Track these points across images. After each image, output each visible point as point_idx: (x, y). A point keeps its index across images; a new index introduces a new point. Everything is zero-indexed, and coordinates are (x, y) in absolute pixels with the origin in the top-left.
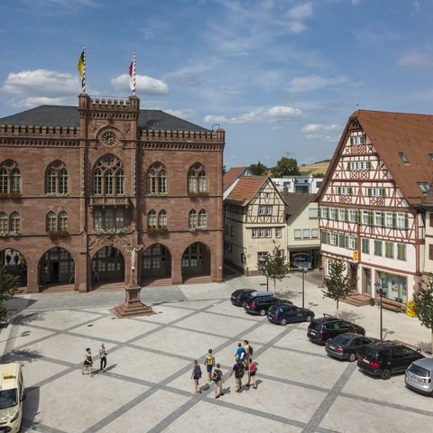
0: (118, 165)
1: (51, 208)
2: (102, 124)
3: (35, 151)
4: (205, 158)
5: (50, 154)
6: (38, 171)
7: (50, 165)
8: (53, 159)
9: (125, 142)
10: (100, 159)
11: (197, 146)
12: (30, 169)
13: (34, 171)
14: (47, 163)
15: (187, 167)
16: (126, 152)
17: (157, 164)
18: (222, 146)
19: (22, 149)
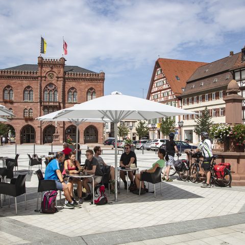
0: (55, 88)
1: (26, 107)
2: (48, 69)
3: (20, 82)
4: (95, 85)
5: (26, 83)
6: (21, 90)
7: (25, 88)
8: (27, 86)
9: (58, 78)
10: (47, 85)
11: (92, 80)
12: (17, 89)
13: (19, 91)
14: (24, 87)
15: (87, 90)
16: (58, 82)
17: (73, 88)
18: (103, 80)
19: (14, 81)
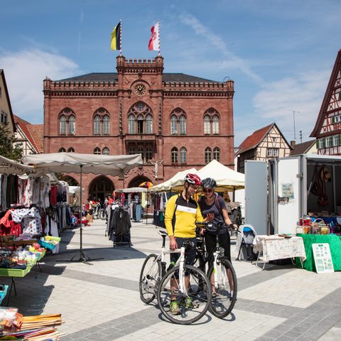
0: (147, 110)
1: (97, 145)
2: (134, 78)
3: (86, 101)
4: (217, 104)
5: (96, 103)
6: (88, 115)
7: (96, 112)
8: (98, 108)
9: (151, 91)
10: (133, 106)
11: (211, 94)
12: (82, 115)
13: (85, 116)
14: (94, 110)
15: (203, 112)
16: (153, 99)
17: (178, 110)
18: (230, 94)
19: (76, 100)
